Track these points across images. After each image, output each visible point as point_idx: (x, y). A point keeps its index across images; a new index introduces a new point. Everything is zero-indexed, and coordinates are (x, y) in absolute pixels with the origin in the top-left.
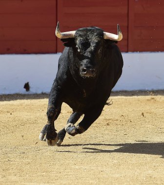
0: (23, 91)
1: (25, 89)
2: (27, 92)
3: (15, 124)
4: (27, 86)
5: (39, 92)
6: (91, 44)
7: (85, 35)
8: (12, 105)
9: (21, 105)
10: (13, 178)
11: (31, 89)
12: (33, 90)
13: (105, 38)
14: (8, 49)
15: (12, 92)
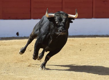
0: (16, 36)
1: (17, 35)
2: (18, 36)
3: (12, 50)
4: (18, 34)
5: (23, 36)
6: (63, 19)
7: (60, 15)
8: (11, 42)
9: (15, 42)
10: (12, 74)
11: (19, 35)
12: (20, 35)
13: (69, 17)
14: (9, 17)
15: (11, 36)
